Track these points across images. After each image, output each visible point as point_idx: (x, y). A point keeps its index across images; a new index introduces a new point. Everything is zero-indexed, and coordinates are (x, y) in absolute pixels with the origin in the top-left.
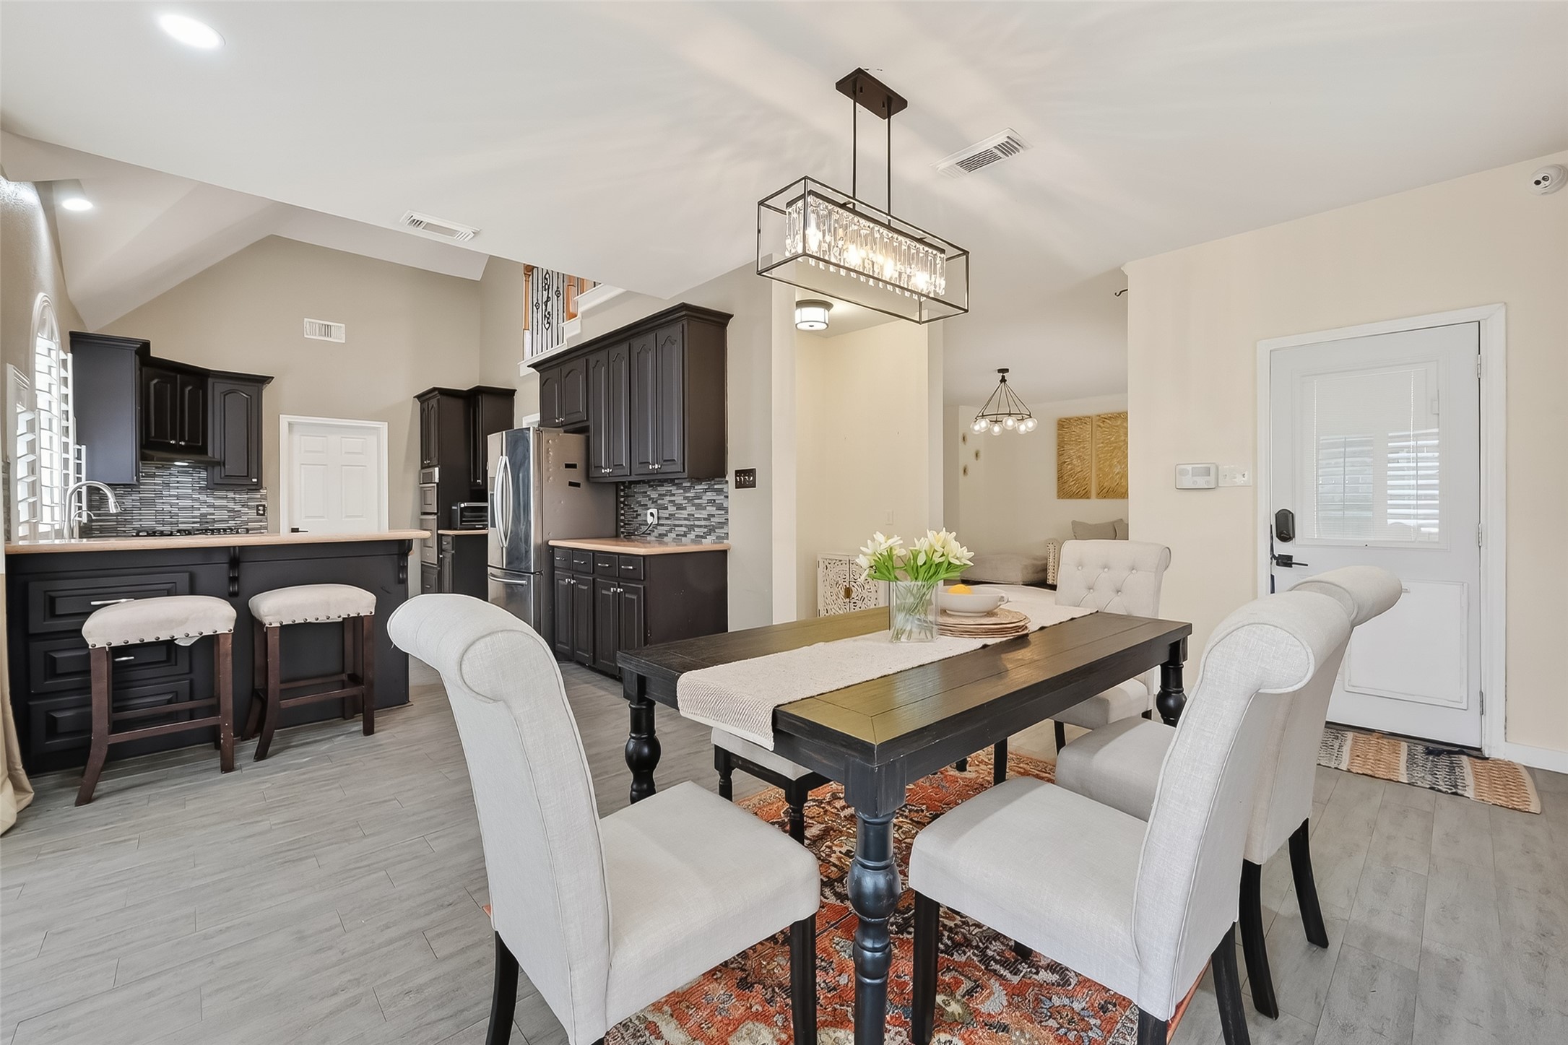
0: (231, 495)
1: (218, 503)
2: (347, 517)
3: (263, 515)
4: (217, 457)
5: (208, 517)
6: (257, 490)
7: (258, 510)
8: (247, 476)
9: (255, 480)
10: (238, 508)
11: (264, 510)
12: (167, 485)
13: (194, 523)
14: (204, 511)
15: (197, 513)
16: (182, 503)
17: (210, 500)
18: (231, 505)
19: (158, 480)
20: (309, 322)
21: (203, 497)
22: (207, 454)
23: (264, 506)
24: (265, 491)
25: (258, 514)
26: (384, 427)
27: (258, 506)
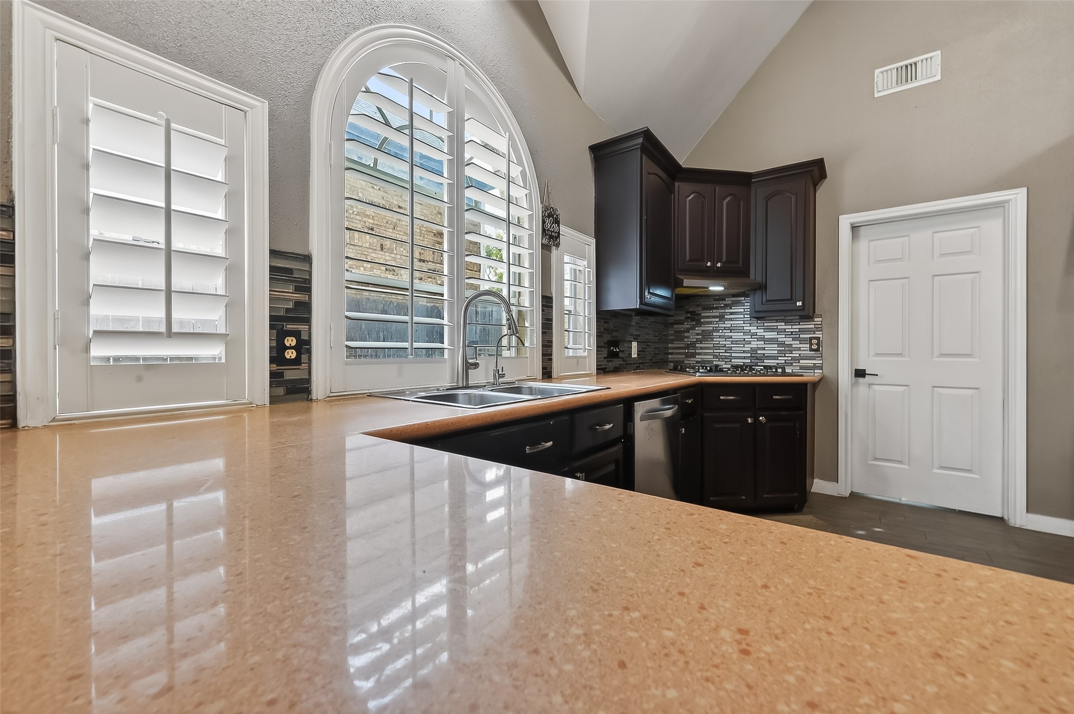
0: (781, 326)
1: (769, 335)
2: (942, 355)
3: (817, 350)
4: (759, 279)
5: (759, 352)
6: (809, 318)
7: (811, 344)
8: (791, 299)
9: (799, 304)
10: (789, 341)
11: (818, 344)
12: (721, 318)
13: (745, 358)
14: (754, 345)
15: (747, 348)
16: (737, 336)
17: (760, 332)
18: (781, 338)
19: (716, 313)
20: (882, 72)
21: (753, 329)
22: (749, 277)
23: (818, 339)
24: (820, 319)
25: (811, 350)
26: (1018, 198)
27: (811, 339)
